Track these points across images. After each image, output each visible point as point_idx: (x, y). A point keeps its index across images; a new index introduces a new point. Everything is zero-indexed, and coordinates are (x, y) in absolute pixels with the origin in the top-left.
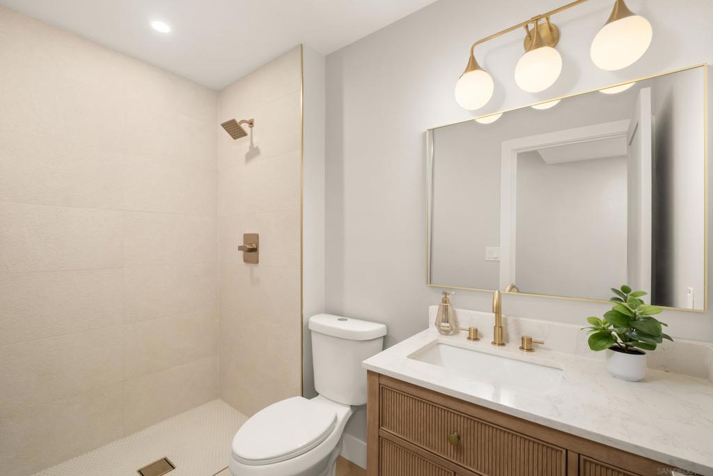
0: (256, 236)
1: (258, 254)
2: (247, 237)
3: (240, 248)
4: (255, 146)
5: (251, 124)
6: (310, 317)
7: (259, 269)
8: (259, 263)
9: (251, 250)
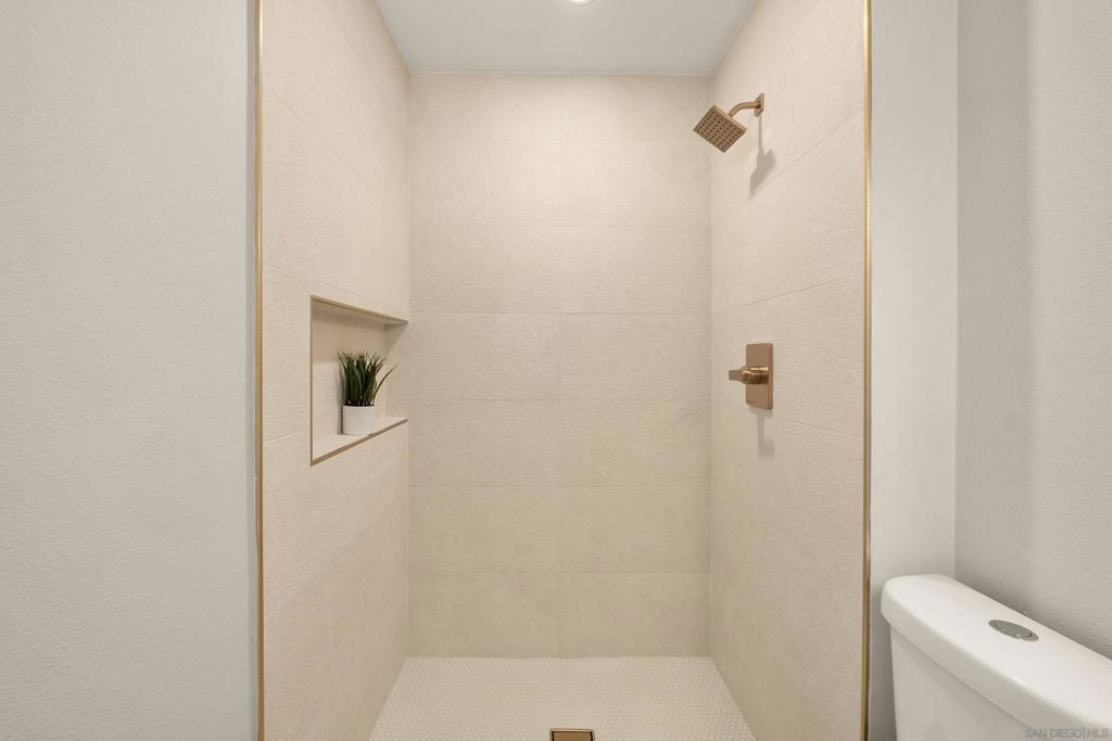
0: (769, 349)
1: (770, 390)
2: (754, 351)
3: (734, 375)
4: (766, 152)
5: (758, 106)
6: (888, 578)
7: (774, 423)
8: (774, 410)
9: (758, 379)
